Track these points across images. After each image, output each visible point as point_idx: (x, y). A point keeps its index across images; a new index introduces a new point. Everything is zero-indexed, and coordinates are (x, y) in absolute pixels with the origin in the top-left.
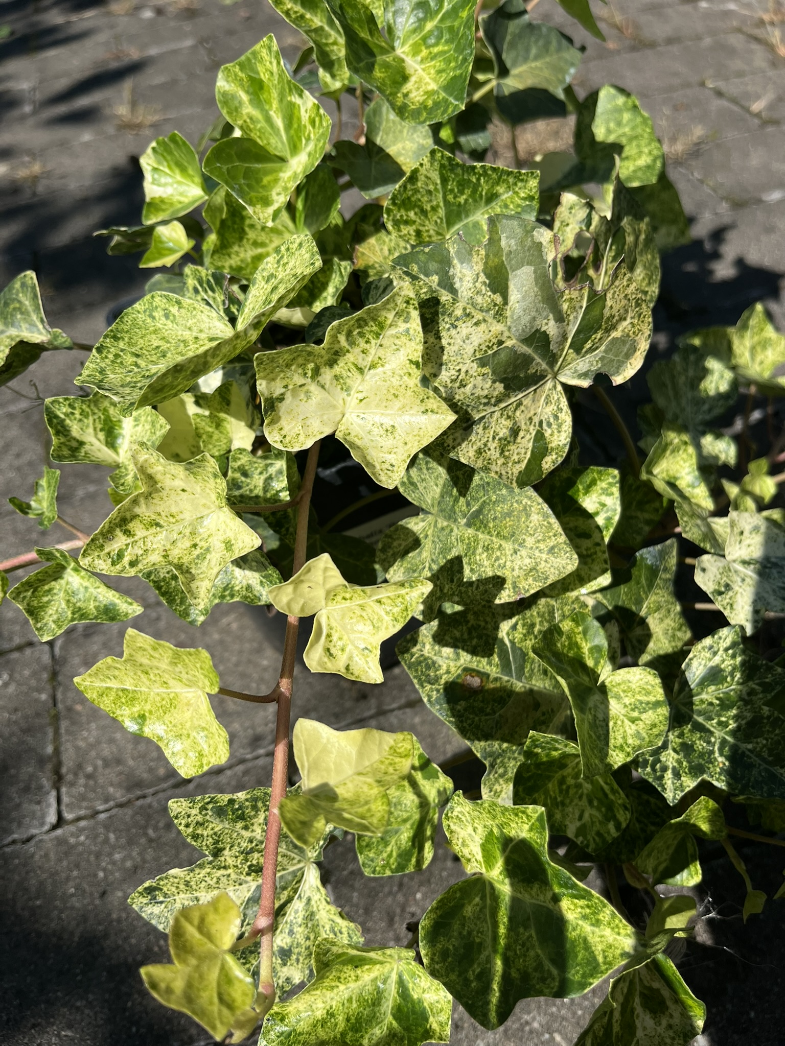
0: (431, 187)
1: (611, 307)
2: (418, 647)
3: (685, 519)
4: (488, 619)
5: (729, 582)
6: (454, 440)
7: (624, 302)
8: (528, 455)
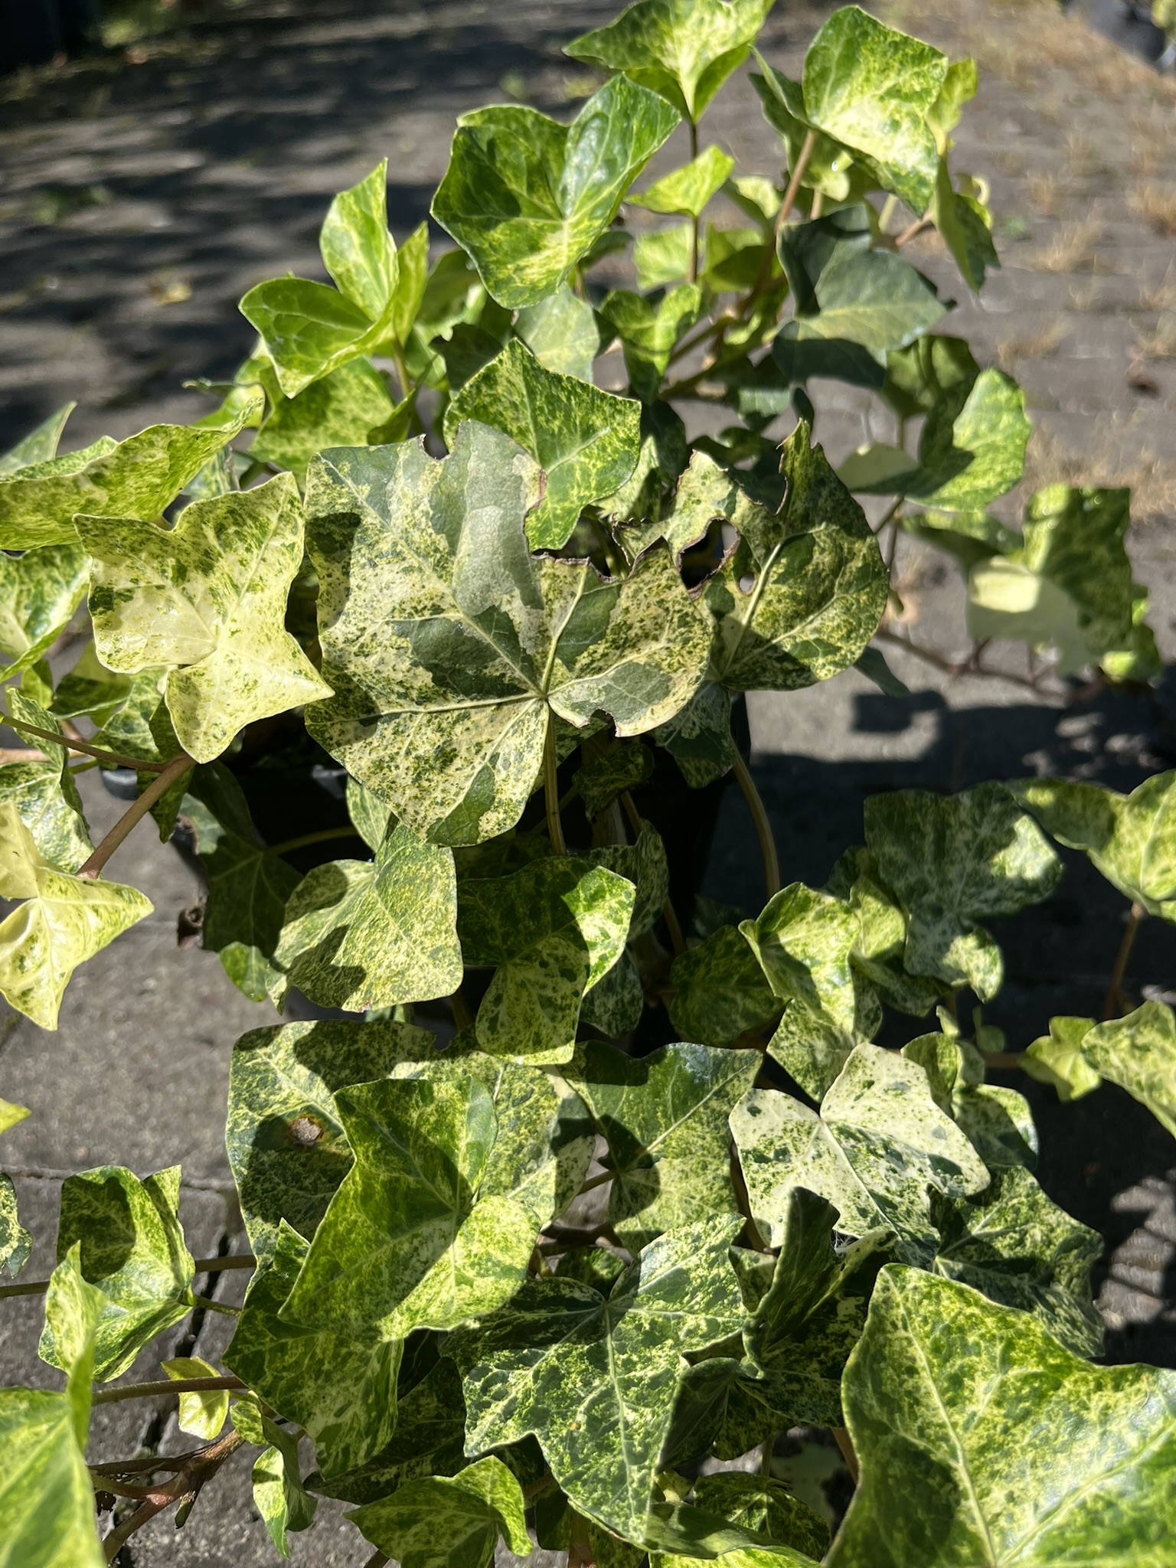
0: (516, 399)
1: (627, 610)
2: (269, 1050)
3: (793, 1028)
4: (385, 1050)
5: (791, 1149)
6: (342, 732)
7: (654, 610)
8: (460, 799)
